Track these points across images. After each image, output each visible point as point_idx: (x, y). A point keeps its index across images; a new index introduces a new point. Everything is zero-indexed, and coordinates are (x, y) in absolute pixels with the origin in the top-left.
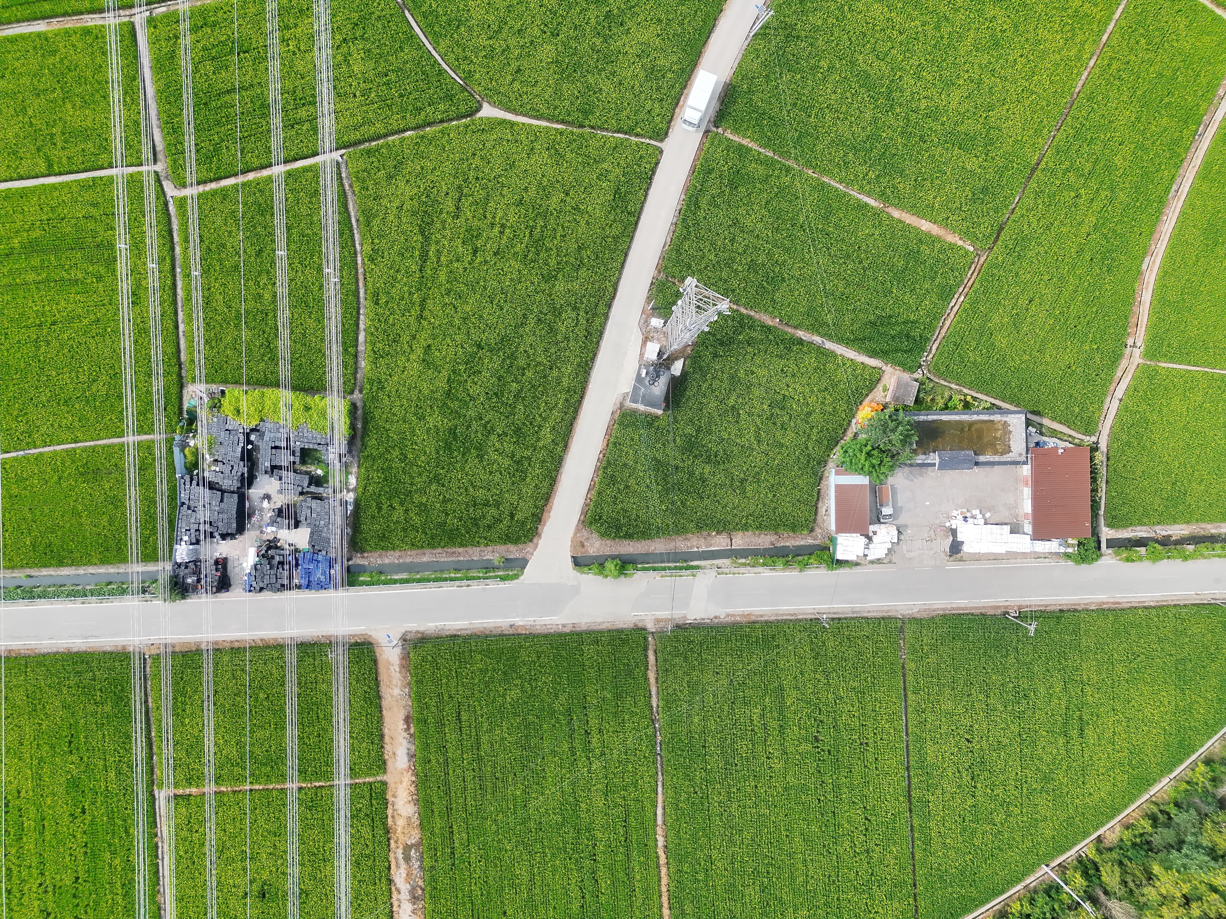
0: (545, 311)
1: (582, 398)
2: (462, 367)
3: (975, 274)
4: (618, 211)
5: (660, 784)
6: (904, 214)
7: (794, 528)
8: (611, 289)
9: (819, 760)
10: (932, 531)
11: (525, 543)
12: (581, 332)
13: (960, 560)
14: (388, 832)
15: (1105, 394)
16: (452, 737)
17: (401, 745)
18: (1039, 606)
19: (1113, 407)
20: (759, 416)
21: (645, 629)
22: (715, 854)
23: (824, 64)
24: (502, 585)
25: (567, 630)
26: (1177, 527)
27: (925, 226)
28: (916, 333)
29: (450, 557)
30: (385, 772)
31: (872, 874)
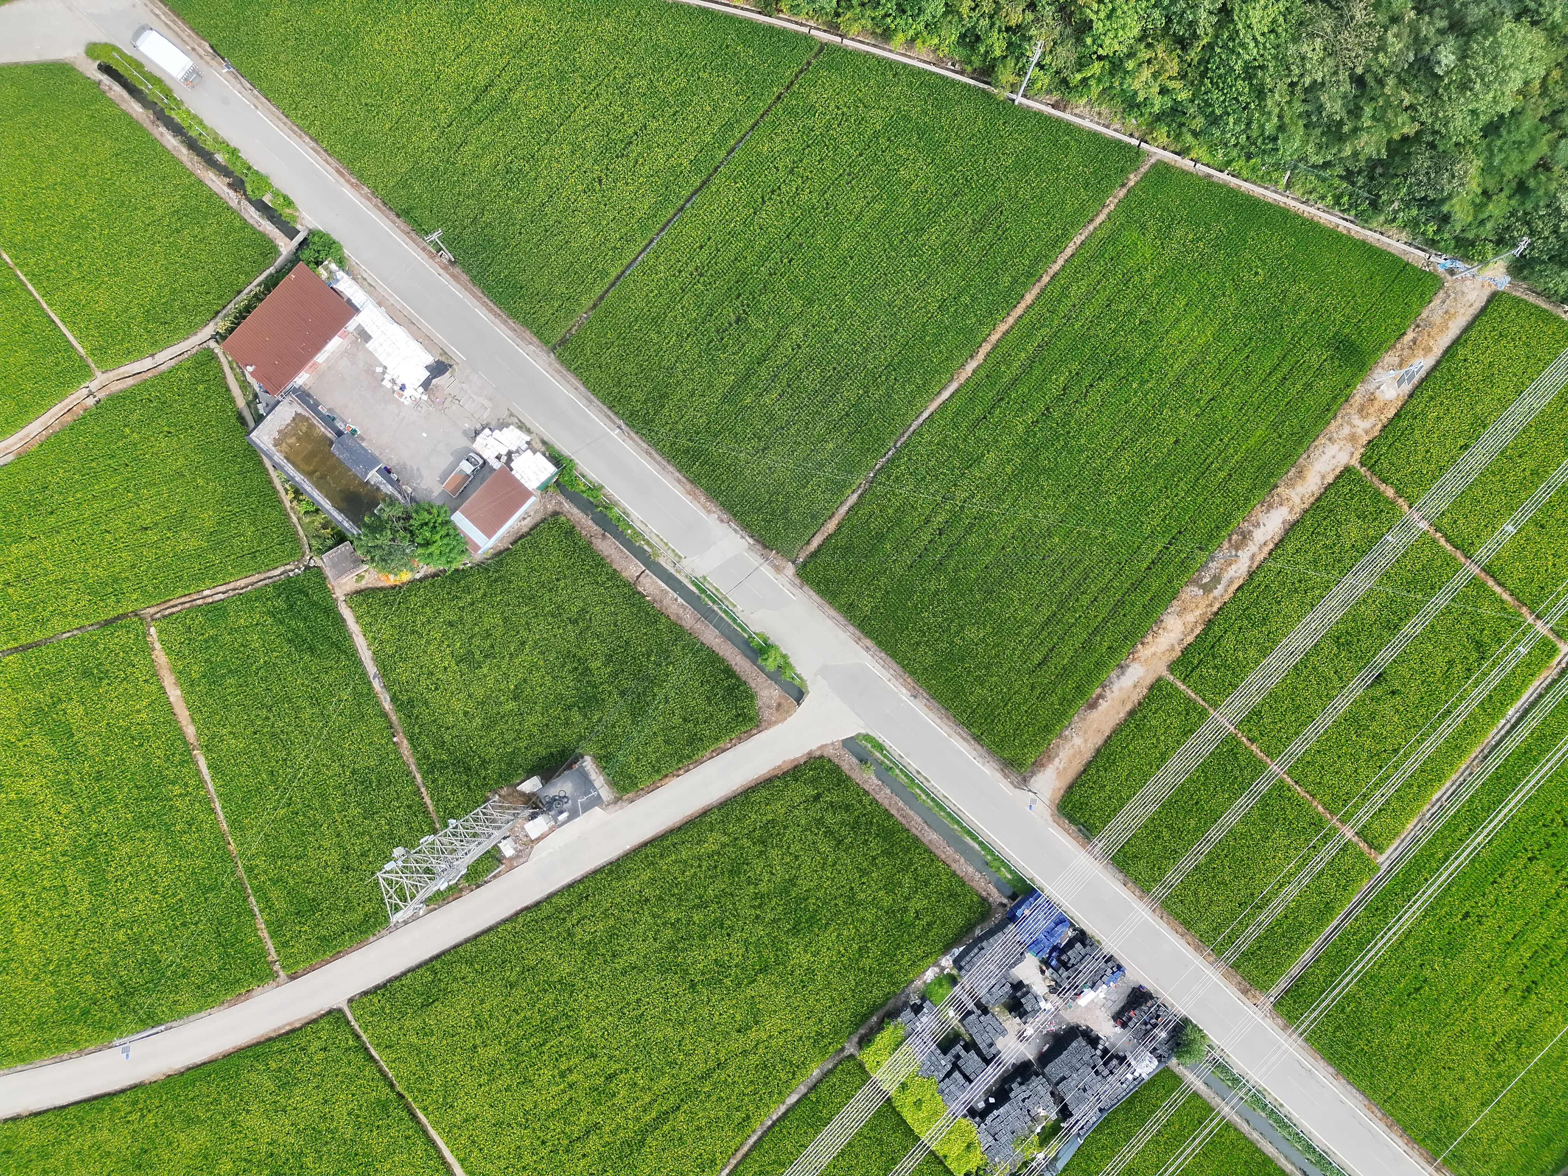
0: (602, 960)
1: (645, 844)
2: (727, 982)
3: (172, 603)
4: (442, 986)
5: (920, 420)
6: (184, 723)
7: (570, 532)
8: (520, 920)
9: (754, 298)
10: (446, 404)
11: (830, 761)
12: (586, 908)
13: (445, 353)
14: (1210, 620)
15: (161, 376)
16: (1067, 651)
17: (1121, 689)
18: (414, 241)
19: (165, 357)
20: (499, 667)
21: (798, 574)
22: (933, 307)
23: (121, 936)
24: (887, 743)
25: (869, 643)
26: (215, 188)
27: (175, 694)
28: (281, 603)
29: (910, 816)
30: (1160, 679)
31: (808, 146)
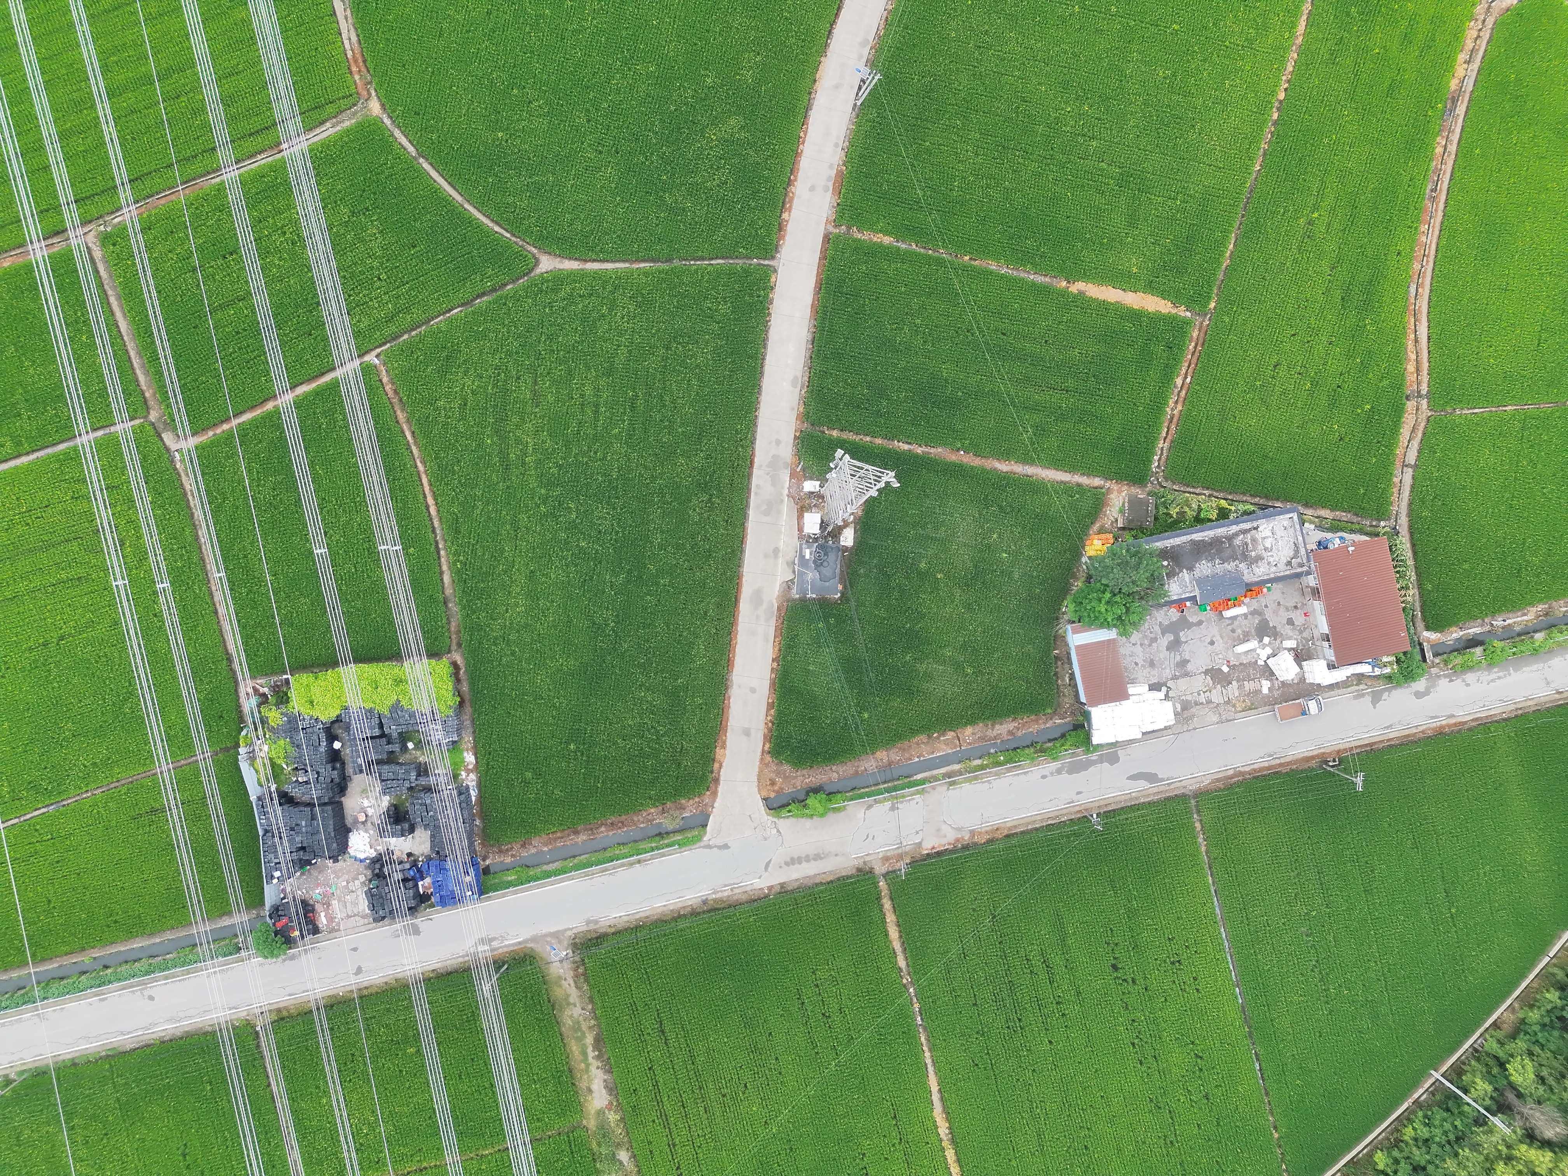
0: (668, 500)
1: (736, 597)
2: (579, 591)
3: (1199, 345)
4: (736, 356)
5: (929, 1064)
7: (1034, 709)
8: (746, 456)
11: (700, 793)
12: (719, 517)
13: (1251, 709)
15: (1393, 465)
17: (595, 1076)
18: (1361, 746)
19: (1406, 478)
21: (870, 872)
24: (683, 853)
25: (775, 891)
26: (1518, 614)
30: (581, 1114)
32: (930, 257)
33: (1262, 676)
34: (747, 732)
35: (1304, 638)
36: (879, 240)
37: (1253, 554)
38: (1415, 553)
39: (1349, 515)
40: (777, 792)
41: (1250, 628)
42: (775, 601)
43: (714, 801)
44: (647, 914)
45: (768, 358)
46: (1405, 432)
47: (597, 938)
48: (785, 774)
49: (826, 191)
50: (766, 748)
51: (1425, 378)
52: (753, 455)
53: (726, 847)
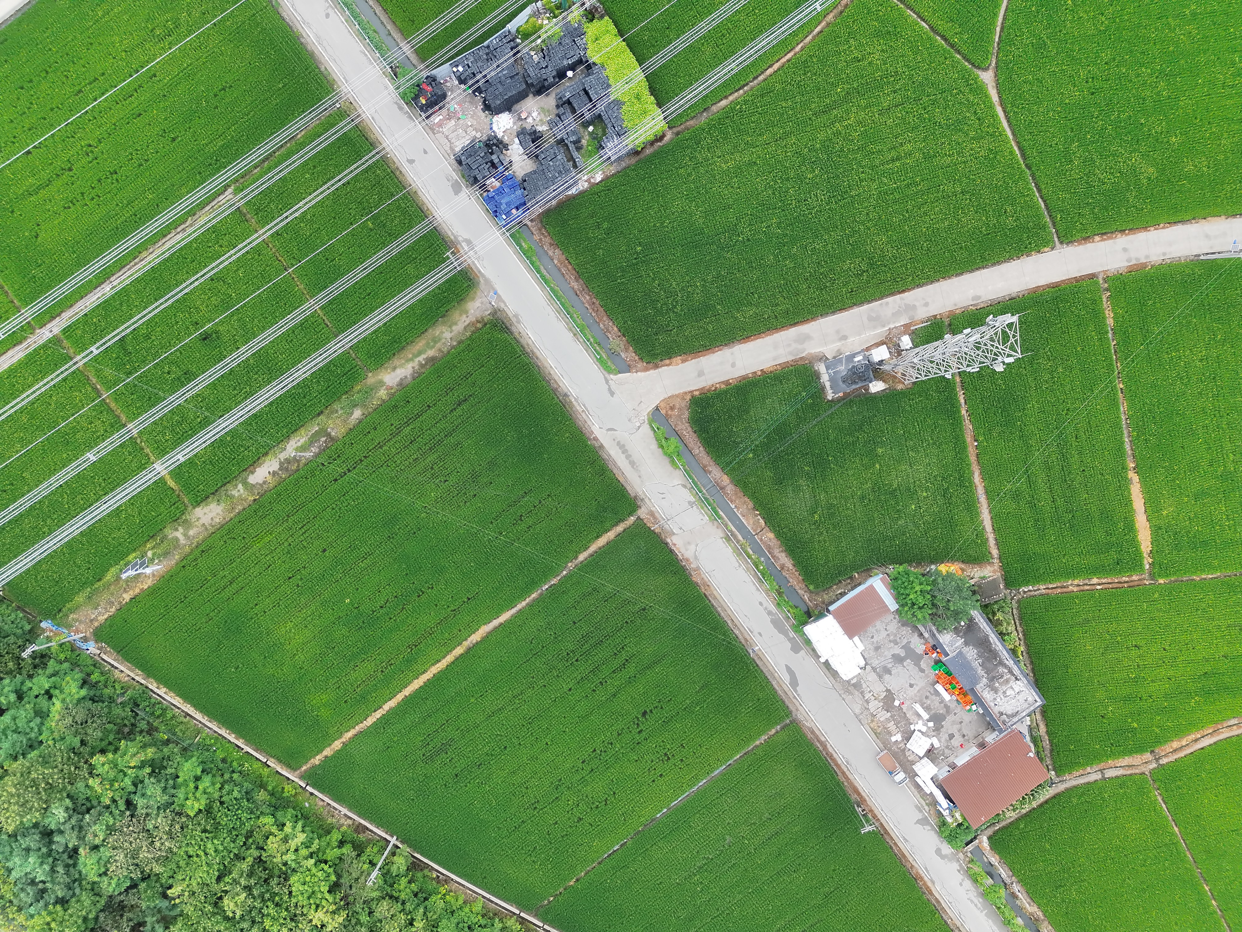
1: (798, 323)
2: (755, 203)
4: (978, 245)
7: (808, 576)
8: (906, 285)
14: (327, 408)
15: (1100, 762)
17: (406, 369)
19: (1094, 775)
21: (637, 507)
24: (594, 364)
25: (594, 443)
26: (1028, 898)
29: (589, 303)
30: (374, 370)
32: (1111, 358)
33: (903, 732)
34: (701, 374)
35: (944, 751)
36: (1107, 316)
37: (997, 685)
38: (1041, 805)
39: (1048, 746)
40: (667, 415)
41: (934, 708)
42: (807, 352)
43: (641, 371)
44: (540, 357)
45: (986, 270)
46: (1127, 760)
47: (506, 327)
48: (681, 415)
49: (1129, 260)
50: (695, 393)
51: (1172, 758)
52: (909, 290)
53: (612, 394)
